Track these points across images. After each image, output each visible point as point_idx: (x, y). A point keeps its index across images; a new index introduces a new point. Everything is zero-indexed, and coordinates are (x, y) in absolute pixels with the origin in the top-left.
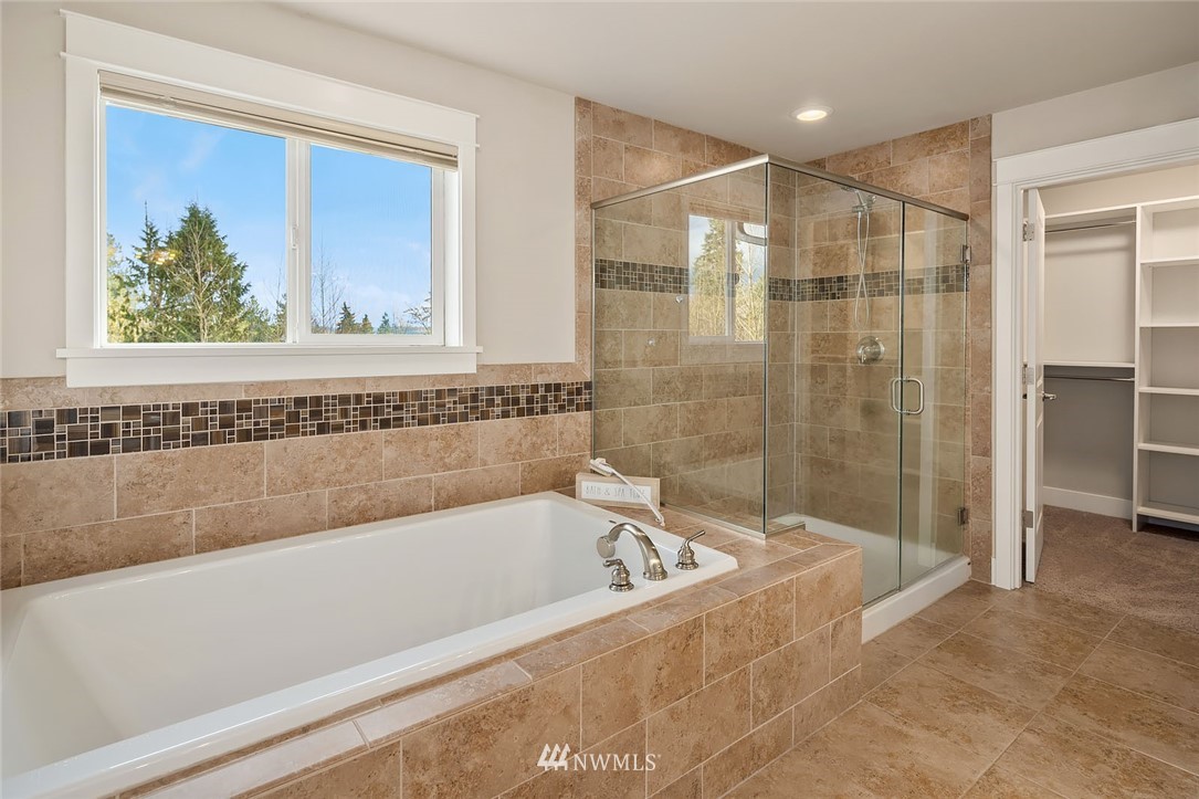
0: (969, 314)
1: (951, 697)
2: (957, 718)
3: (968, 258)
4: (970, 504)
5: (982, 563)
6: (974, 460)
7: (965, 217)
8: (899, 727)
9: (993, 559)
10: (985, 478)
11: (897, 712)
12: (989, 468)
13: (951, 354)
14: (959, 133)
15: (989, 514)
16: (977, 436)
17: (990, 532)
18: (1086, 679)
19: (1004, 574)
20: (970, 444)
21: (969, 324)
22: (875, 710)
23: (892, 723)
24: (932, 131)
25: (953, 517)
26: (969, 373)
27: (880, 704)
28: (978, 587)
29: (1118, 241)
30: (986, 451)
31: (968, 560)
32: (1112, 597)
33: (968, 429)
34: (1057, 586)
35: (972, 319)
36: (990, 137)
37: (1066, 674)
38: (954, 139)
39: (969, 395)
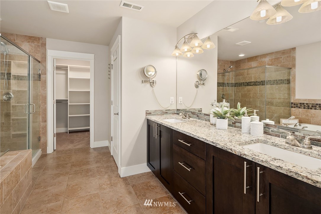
0: (40, 87)
1: (52, 178)
2: (56, 181)
3: (40, 72)
4: (41, 135)
5: (45, 149)
6: (42, 124)
7: (39, 62)
8: (45, 190)
9: (47, 147)
10: (45, 128)
11: (42, 187)
12: (46, 125)
13: (36, 97)
14: (37, 40)
15: (46, 136)
16: (43, 118)
17: (46, 141)
18: (74, 162)
19: (50, 150)
20: (41, 120)
21: (41, 89)
22: (37, 190)
23: (43, 190)
24: (29, 36)
25: (37, 140)
26: (41, 102)
27: (37, 188)
28: (44, 156)
29: (63, 72)
30: (45, 121)
31: (41, 149)
32: (70, 146)
33: (41, 116)
34: (61, 148)
35: (41, 88)
36: (46, 43)
37: (70, 163)
38: (36, 41)
39: (41, 108)
